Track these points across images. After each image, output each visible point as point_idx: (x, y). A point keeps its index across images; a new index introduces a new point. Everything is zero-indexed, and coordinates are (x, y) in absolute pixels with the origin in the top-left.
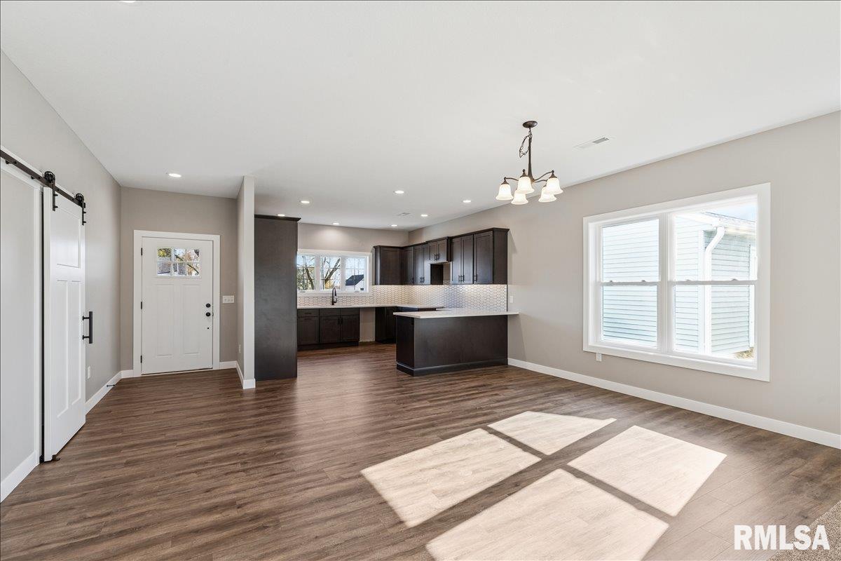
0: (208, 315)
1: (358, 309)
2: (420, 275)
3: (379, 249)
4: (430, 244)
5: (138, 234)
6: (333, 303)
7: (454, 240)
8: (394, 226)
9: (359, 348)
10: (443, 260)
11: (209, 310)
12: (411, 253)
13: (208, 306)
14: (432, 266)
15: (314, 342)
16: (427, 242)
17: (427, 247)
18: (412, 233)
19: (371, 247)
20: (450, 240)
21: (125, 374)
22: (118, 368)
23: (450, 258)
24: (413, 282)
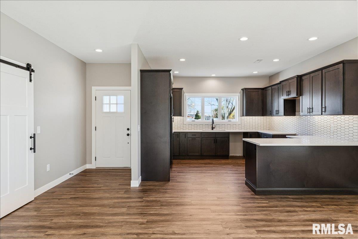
0: (128, 135)
1: (229, 133)
2: (275, 108)
3: (245, 91)
4: (284, 83)
5: (94, 88)
6: (213, 128)
7: (304, 78)
8: (255, 72)
9: (230, 161)
10: (293, 95)
11: (129, 132)
12: (269, 92)
13: (128, 129)
14: (285, 101)
15: (197, 154)
16: (281, 82)
17: (281, 86)
18: (271, 77)
19: (240, 89)
20: (300, 78)
21: (88, 166)
22: (85, 163)
23: (300, 93)
24: (271, 114)
